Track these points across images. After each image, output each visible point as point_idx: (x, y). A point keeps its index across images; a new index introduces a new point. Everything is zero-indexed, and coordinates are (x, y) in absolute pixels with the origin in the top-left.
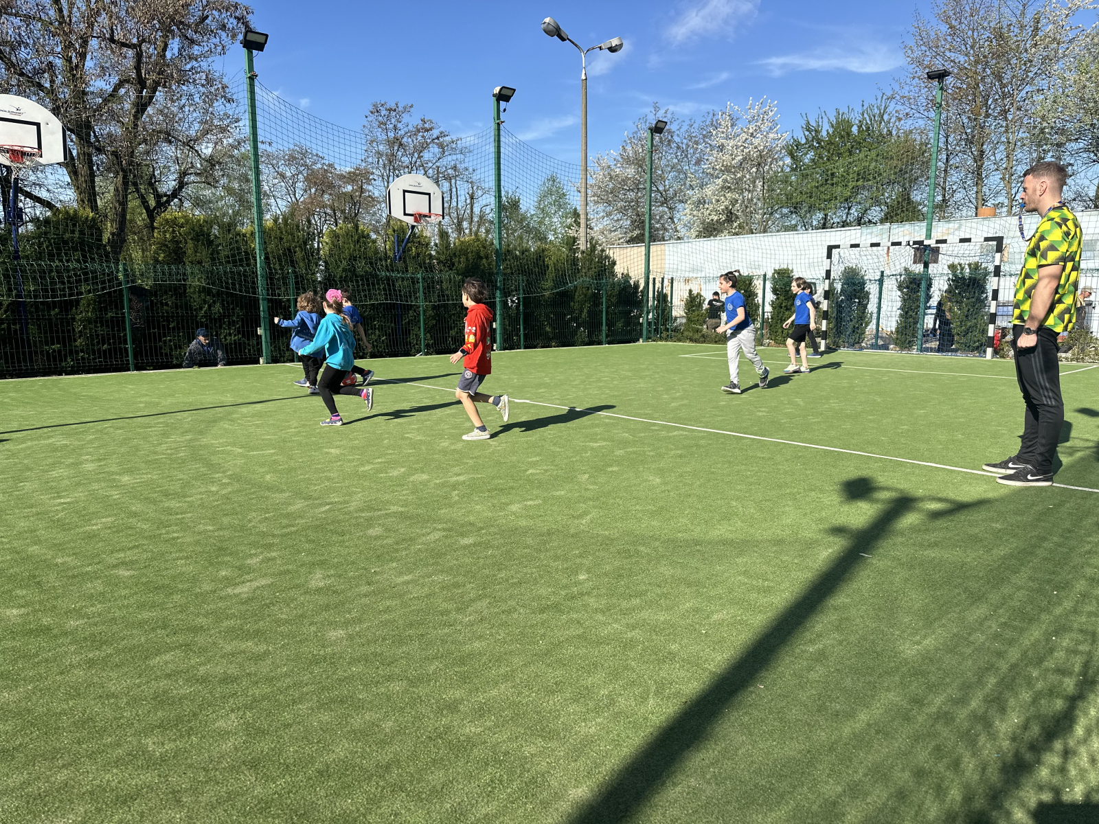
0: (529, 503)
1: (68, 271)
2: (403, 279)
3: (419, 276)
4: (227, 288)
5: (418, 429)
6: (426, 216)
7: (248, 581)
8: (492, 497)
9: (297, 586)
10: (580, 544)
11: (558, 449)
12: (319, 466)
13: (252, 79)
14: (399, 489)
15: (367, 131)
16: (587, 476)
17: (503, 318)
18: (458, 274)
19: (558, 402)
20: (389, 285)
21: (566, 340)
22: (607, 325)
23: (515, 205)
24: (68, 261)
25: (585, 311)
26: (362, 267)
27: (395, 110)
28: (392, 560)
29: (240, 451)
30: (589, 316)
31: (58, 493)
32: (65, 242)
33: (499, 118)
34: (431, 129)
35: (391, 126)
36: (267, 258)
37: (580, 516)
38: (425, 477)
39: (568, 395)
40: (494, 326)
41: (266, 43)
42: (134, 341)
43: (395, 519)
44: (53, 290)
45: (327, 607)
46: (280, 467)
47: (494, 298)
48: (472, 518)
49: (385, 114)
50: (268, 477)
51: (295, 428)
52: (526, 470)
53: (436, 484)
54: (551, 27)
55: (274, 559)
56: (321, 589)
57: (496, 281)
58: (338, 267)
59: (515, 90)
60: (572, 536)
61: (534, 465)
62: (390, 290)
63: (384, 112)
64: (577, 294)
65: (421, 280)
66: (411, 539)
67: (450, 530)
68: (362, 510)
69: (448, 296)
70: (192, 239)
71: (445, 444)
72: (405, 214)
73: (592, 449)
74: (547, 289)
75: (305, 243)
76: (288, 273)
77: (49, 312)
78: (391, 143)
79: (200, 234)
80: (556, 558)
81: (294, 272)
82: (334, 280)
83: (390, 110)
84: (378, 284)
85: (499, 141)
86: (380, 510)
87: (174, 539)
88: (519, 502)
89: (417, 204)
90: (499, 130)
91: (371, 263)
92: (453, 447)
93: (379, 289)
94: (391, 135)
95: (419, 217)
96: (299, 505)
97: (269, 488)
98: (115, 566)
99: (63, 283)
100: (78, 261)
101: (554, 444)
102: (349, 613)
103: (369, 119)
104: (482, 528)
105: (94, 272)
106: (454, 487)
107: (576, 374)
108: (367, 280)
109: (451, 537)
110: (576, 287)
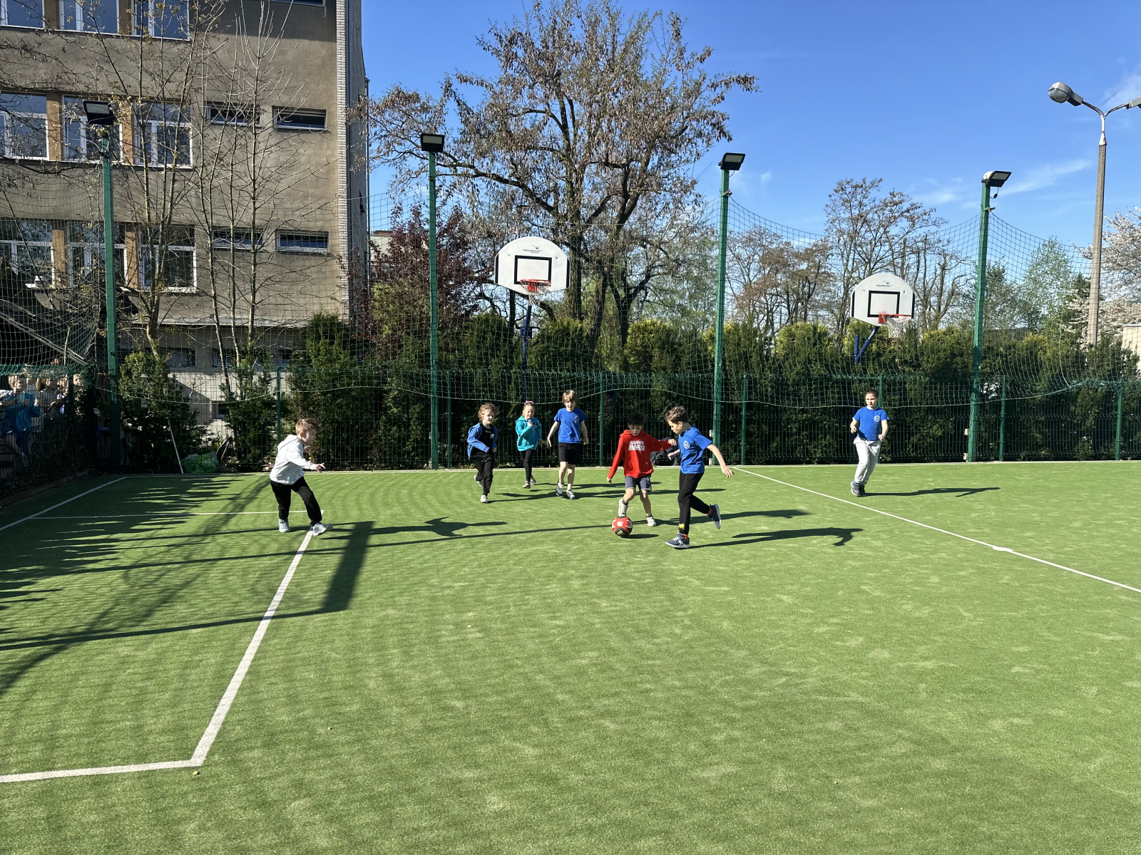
0: (1016, 721)
1: (561, 379)
2: (860, 381)
3: (880, 378)
4: (686, 393)
5: (876, 579)
6: (893, 316)
7: (716, 764)
8: (967, 701)
9: (760, 784)
10: (1088, 804)
11: (1053, 638)
12: (772, 618)
13: (726, 197)
14: (857, 667)
15: (829, 210)
16: (1094, 690)
17: (978, 423)
18: (926, 375)
19: (1051, 556)
20: (844, 388)
21: (1062, 453)
22: (1122, 435)
23: (999, 275)
24: (561, 371)
25: (1091, 418)
26: (817, 370)
27: (862, 186)
28: (855, 773)
29: (697, 583)
30: (1096, 424)
31: (554, 612)
32: (560, 354)
33: (987, 204)
34: (900, 202)
35: (856, 203)
36: (724, 364)
37: (1087, 758)
38: (886, 655)
39: (1065, 546)
40: (966, 432)
41: (742, 162)
42: (604, 440)
43: (855, 713)
44: (548, 395)
45: (791, 823)
46: (736, 613)
47: (968, 402)
48: (943, 731)
49: (849, 192)
50: (725, 624)
51: (746, 559)
52: (1011, 666)
53: (898, 667)
54: (1060, 92)
55: (737, 740)
56: (784, 793)
57: (972, 382)
58: (792, 371)
59: (1010, 173)
60: (1076, 788)
61: (1021, 658)
62: (845, 393)
63: (849, 189)
64: (1080, 396)
65: (881, 382)
66: (876, 748)
67: (918, 743)
68: (820, 693)
69: (911, 400)
70: (659, 348)
71: (909, 607)
72: (869, 315)
73: (1102, 644)
74: (1040, 390)
75: (761, 349)
76: (743, 378)
77: (543, 413)
78: (854, 220)
79: (668, 341)
80: (1054, 818)
81: (748, 377)
82: (786, 384)
83: (856, 187)
84: (832, 387)
85: (986, 230)
86: (838, 695)
87: (647, 691)
88: (1004, 718)
89: (883, 305)
90: (987, 217)
91: (827, 366)
92: (917, 614)
93: (833, 393)
94: (856, 212)
95: (883, 318)
96: (756, 670)
97: (727, 641)
98: (602, 715)
99: (556, 389)
100: (568, 370)
101: (1049, 629)
102: (814, 836)
103: (833, 198)
104: (956, 750)
105: (579, 380)
106: (922, 676)
107: (1077, 509)
108: (821, 383)
109: (920, 754)
110: (1079, 388)
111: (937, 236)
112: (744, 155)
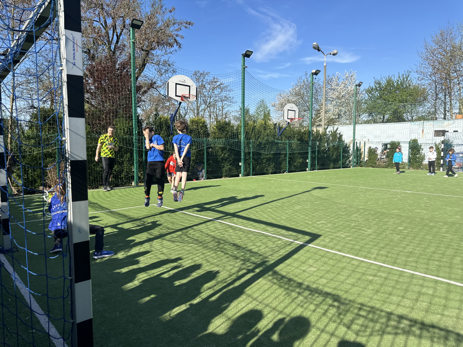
2: (281, 143)
4: (234, 148)
6: (294, 119)
13: (244, 68)
22: (342, 160)
30: (336, 157)
33: (313, 81)
34: (217, 82)
40: (307, 161)
41: (251, 54)
47: (308, 150)
49: (198, 76)
54: (316, 46)
57: (309, 143)
59: (320, 71)
64: (331, 148)
65: (288, 143)
72: (288, 119)
81: (252, 141)
82: (262, 144)
83: (201, 74)
85: (312, 90)
89: (291, 115)
90: (313, 86)
105: (197, 142)
111: (229, 96)
112: (252, 52)
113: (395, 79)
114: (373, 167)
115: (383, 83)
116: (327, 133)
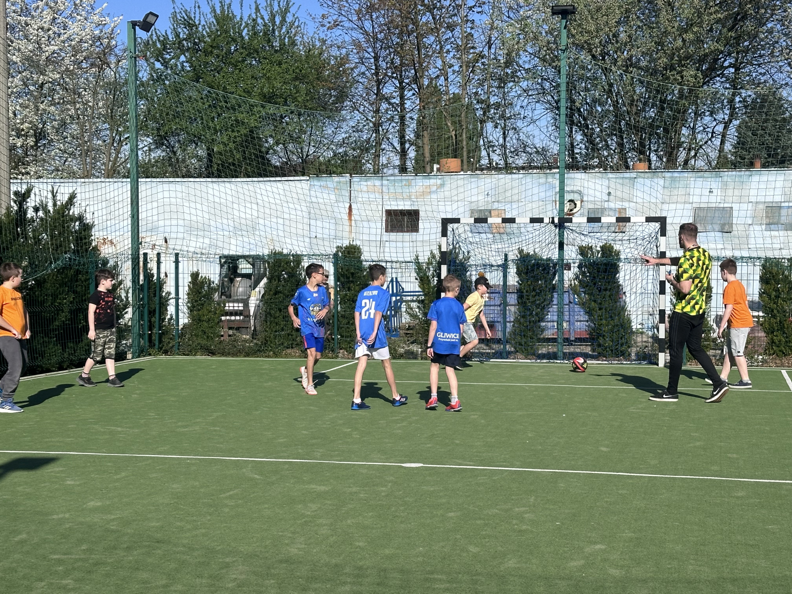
113: (243, 12)
114: (213, 353)
115: (203, 23)
116: (29, 216)
